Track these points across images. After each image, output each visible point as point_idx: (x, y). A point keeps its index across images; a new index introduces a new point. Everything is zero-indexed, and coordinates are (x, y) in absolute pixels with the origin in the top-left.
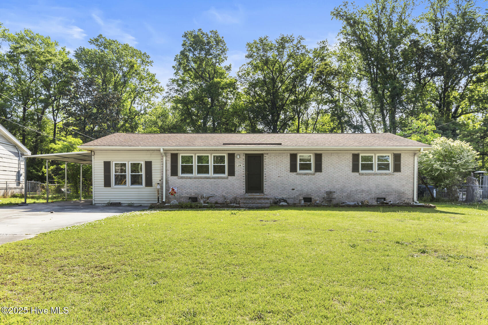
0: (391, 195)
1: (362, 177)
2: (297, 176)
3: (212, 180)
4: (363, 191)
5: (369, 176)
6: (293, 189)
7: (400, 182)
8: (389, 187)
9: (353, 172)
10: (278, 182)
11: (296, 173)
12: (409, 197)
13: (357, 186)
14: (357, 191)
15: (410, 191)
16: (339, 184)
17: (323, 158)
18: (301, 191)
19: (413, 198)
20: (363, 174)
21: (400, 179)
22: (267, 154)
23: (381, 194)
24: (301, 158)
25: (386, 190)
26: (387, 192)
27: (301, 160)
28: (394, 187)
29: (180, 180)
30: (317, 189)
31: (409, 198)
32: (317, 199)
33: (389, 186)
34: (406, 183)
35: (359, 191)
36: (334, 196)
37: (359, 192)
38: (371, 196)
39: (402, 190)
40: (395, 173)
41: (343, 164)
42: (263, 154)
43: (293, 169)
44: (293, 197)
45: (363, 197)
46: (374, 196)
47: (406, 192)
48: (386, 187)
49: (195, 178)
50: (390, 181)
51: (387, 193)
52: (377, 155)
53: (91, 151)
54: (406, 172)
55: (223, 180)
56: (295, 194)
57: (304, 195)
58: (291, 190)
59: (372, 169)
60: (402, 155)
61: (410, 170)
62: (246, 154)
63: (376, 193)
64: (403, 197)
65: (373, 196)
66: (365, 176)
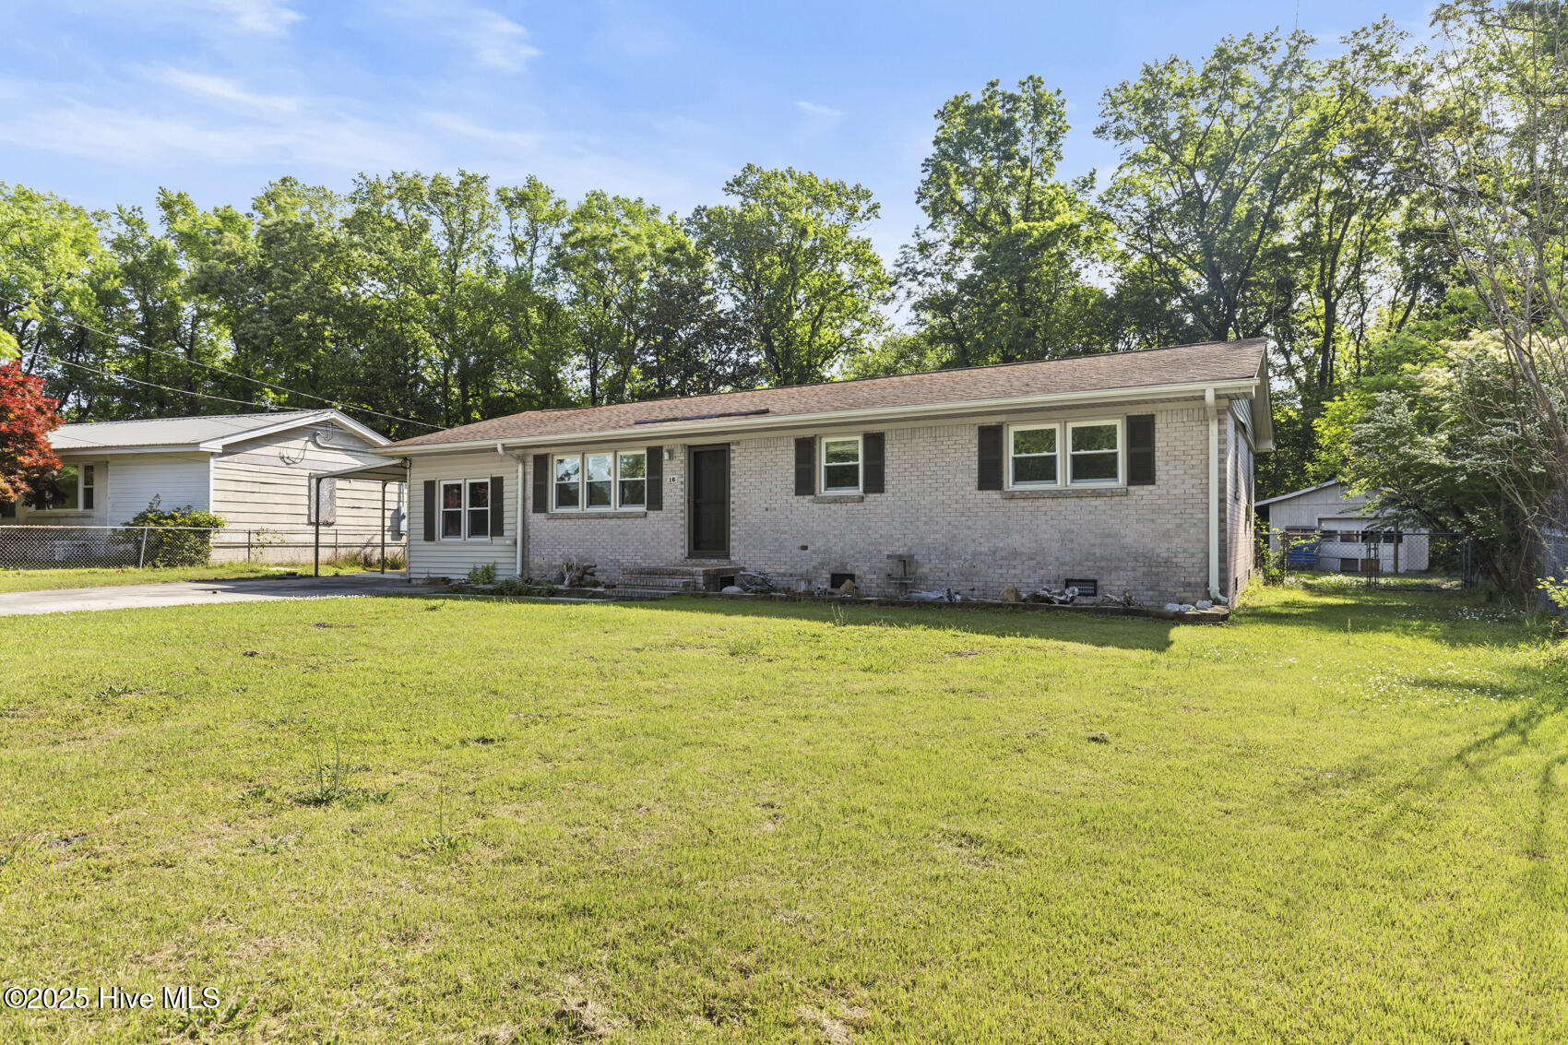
0: (1117, 568)
1: (1012, 504)
2: (816, 507)
3: (613, 522)
4: (1015, 554)
5: (1037, 503)
6: (805, 548)
7: (1153, 521)
8: (1109, 541)
9: (980, 488)
10: (765, 524)
11: (811, 497)
12: (1193, 580)
13: (995, 536)
14: (994, 553)
15: (1193, 555)
16: (936, 532)
17: (887, 446)
18: (825, 552)
19: (1207, 585)
20: (1012, 497)
21: (1154, 511)
22: (738, 443)
23: (1080, 564)
24: (834, 449)
25: (1097, 551)
26: (1102, 558)
27: (831, 457)
28: (1129, 541)
29: (551, 523)
30: (871, 548)
31: (1189, 584)
32: (871, 579)
33: (1109, 536)
34: (1179, 526)
35: (1004, 554)
36: (920, 570)
37: (1003, 558)
38: (1042, 572)
39: (1162, 550)
40: (1132, 488)
41: (949, 464)
42: (728, 444)
43: (804, 484)
44: (803, 570)
45: (1015, 575)
46: (1054, 573)
47: (1180, 559)
48: (1098, 541)
49: (579, 517)
50: (1113, 517)
51: (1103, 564)
52: (1070, 426)
53: (405, 459)
54: (1177, 482)
55: (637, 521)
56: (807, 563)
57: (834, 566)
58: (797, 551)
59: (1052, 476)
60: (1157, 420)
61: (1193, 477)
62: (690, 447)
63: (1063, 564)
64: (1167, 579)
65: (1053, 571)
66: (1022, 503)
